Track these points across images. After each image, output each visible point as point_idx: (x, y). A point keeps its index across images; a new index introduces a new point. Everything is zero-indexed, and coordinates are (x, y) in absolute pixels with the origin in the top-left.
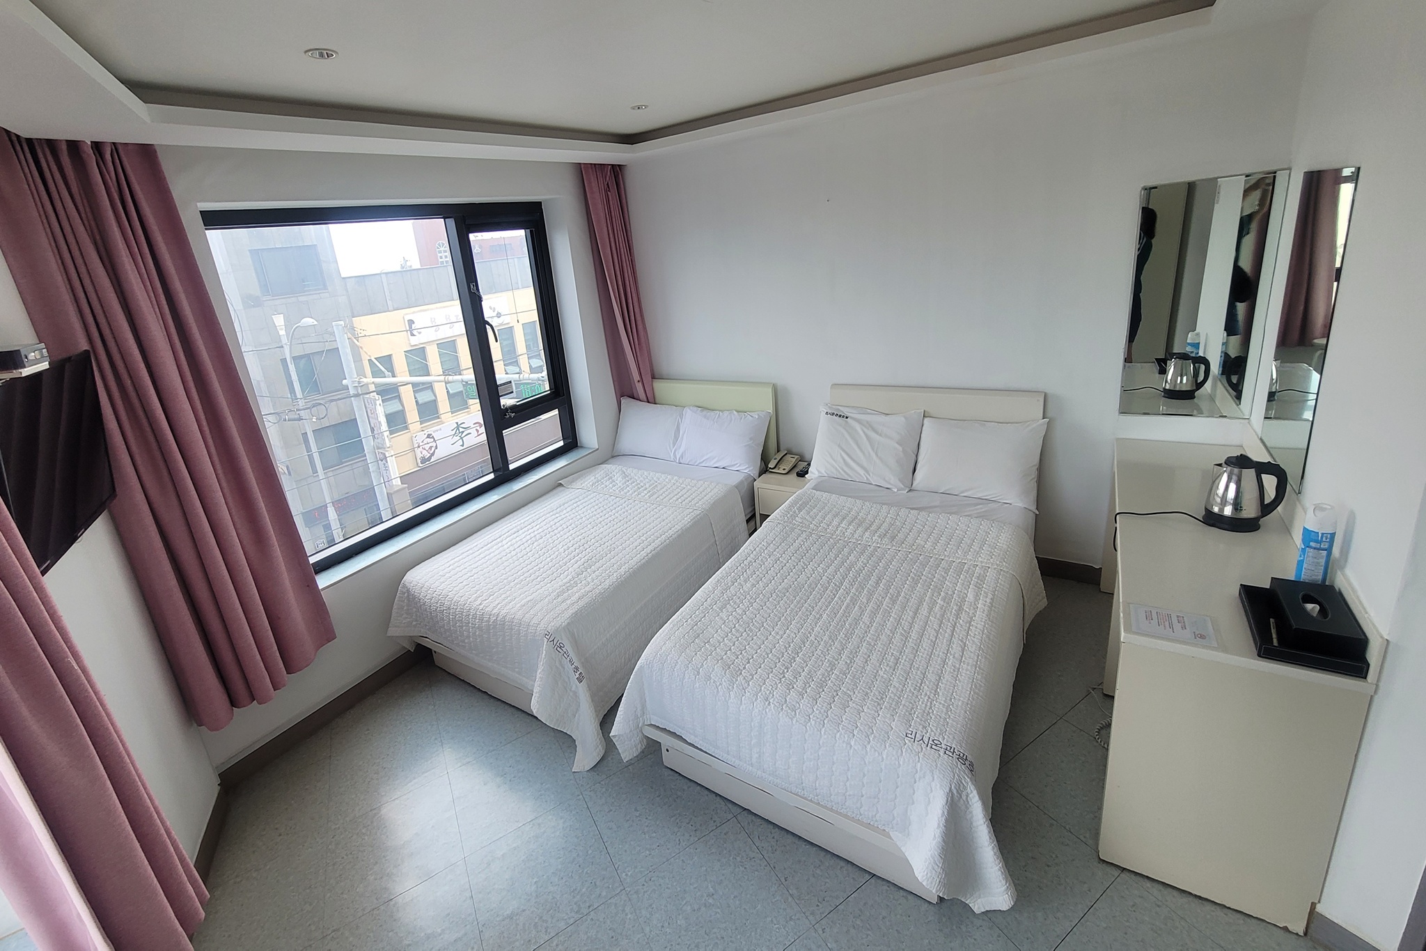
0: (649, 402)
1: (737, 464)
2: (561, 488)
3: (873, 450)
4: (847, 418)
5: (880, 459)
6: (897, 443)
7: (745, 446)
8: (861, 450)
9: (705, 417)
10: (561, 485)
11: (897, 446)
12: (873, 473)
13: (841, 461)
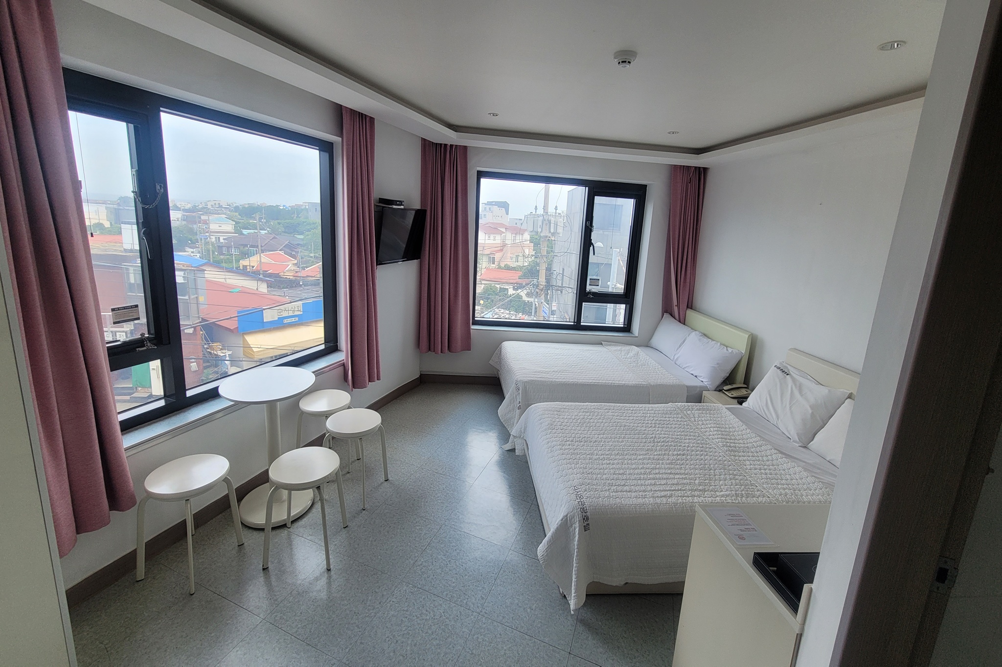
0: (680, 322)
1: (702, 376)
2: (601, 345)
3: (790, 404)
4: (787, 374)
5: (791, 412)
6: (810, 406)
7: (713, 367)
8: (782, 400)
9: (699, 340)
10: (602, 344)
11: (809, 409)
12: (781, 420)
13: (765, 402)
